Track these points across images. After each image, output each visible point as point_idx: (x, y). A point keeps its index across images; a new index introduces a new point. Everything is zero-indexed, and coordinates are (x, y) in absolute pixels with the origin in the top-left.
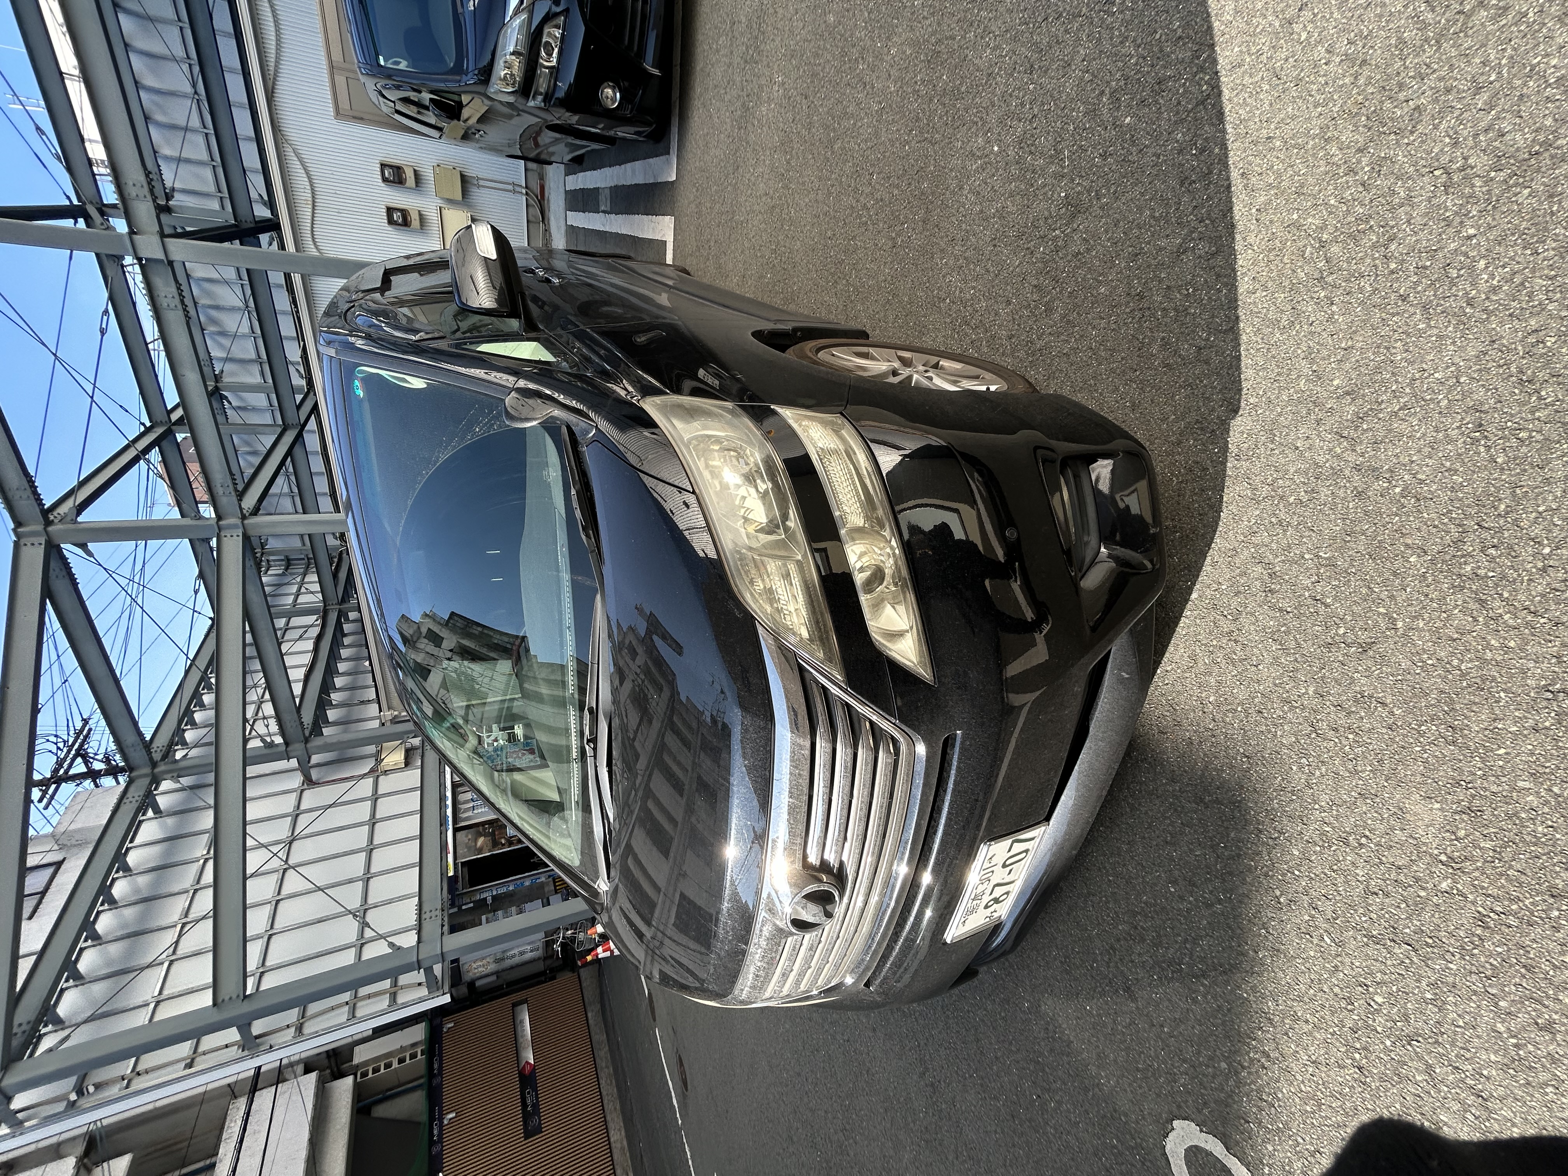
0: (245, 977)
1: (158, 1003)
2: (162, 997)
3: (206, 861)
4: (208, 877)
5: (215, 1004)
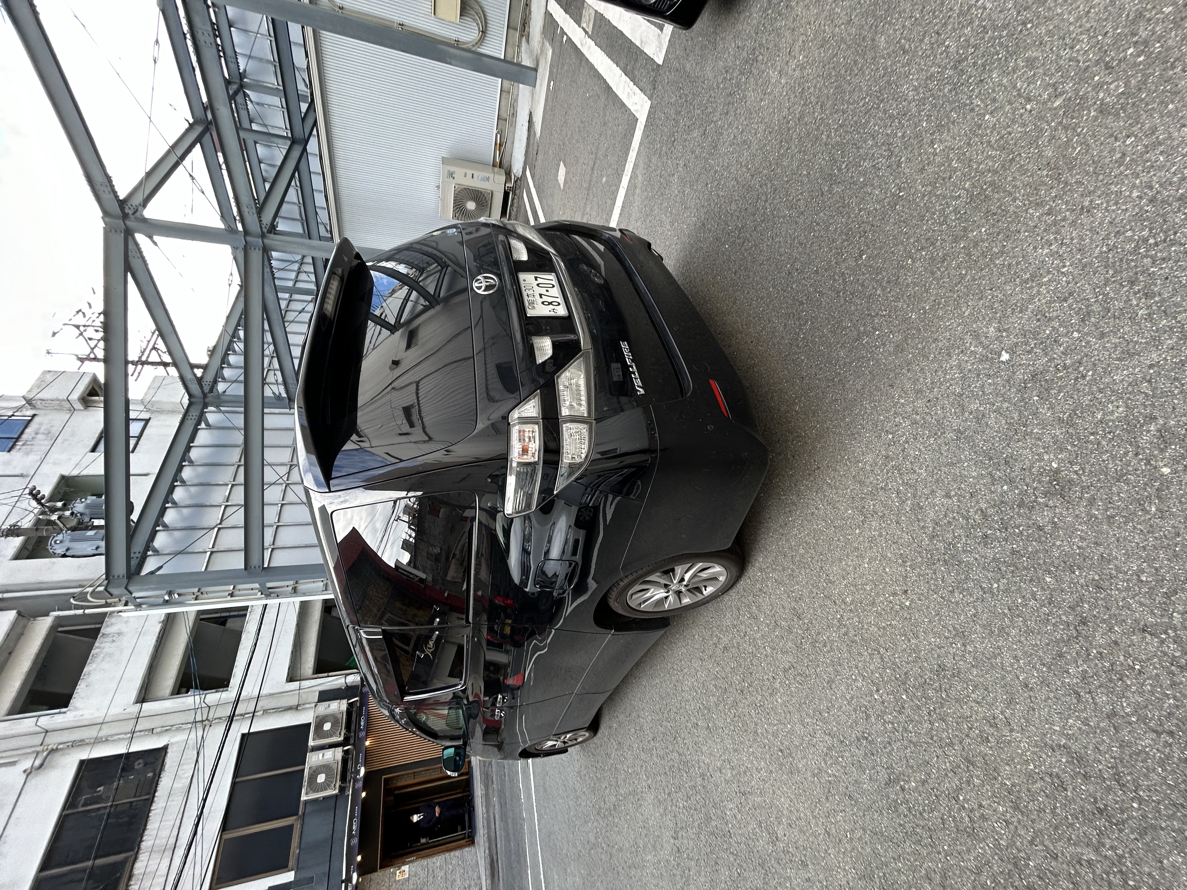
0: (263, 549)
1: (212, 553)
2: (214, 550)
3: (239, 466)
4: (241, 478)
5: (246, 569)
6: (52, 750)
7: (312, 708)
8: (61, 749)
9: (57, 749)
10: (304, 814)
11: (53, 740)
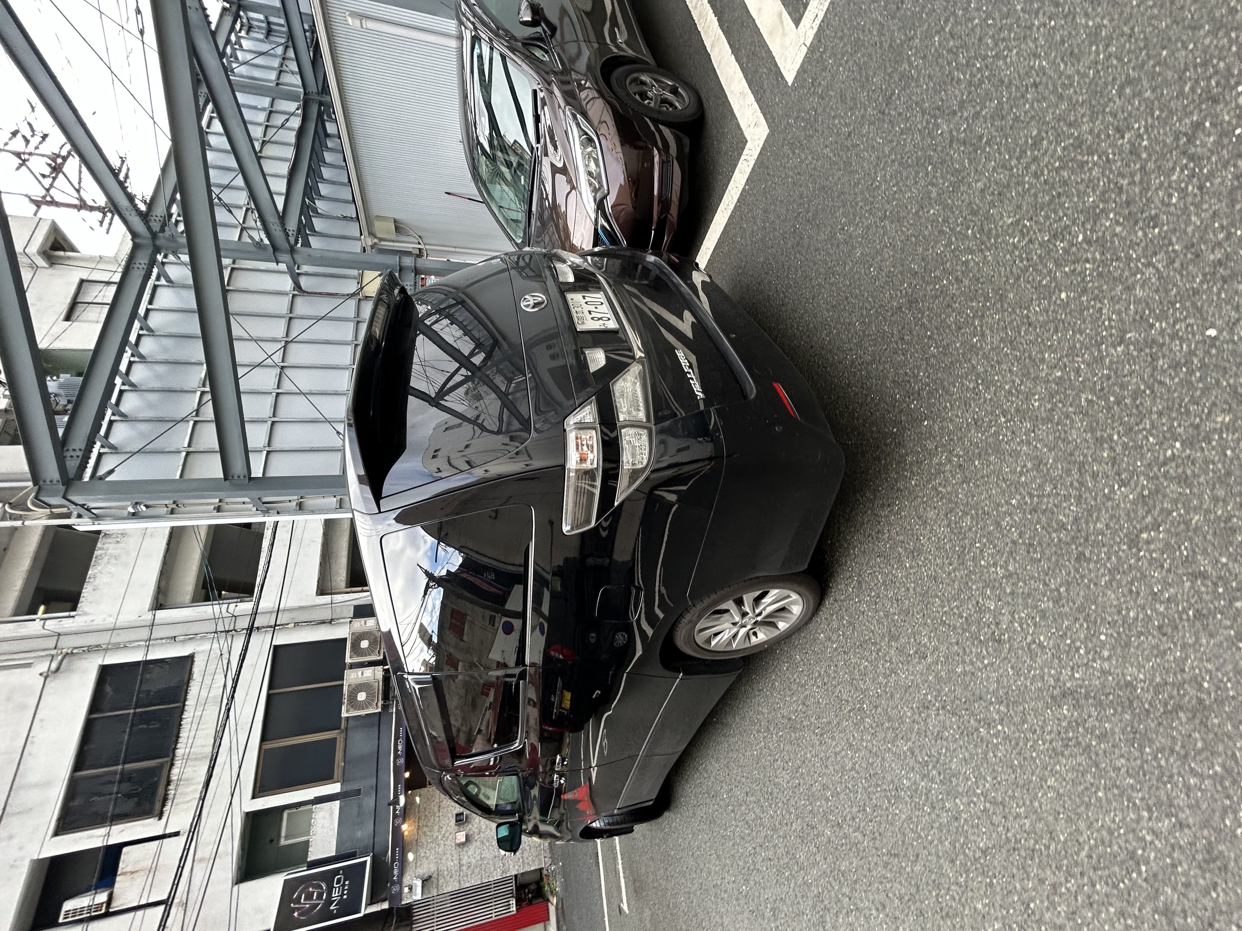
0: (247, 453)
1: (188, 454)
2: (191, 449)
5: (226, 478)
6: (67, 654)
7: (346, 623)
8: (77, 653)
9: (72, 653)
10: (347, 729)
11: (67, 644)
